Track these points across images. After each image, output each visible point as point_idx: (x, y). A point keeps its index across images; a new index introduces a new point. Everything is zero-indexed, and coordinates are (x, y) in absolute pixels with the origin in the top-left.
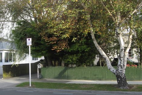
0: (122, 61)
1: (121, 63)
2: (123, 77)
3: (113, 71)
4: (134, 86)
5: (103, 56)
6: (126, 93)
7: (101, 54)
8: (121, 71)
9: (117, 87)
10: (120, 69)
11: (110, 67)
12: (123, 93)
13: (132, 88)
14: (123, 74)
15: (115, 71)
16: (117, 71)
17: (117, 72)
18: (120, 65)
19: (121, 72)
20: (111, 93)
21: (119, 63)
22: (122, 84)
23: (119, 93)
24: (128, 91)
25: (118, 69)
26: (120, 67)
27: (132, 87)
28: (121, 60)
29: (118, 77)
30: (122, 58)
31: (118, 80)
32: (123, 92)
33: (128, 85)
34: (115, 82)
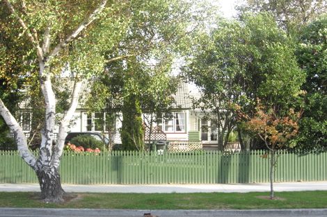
0: (50, 139)
1: (47, 144)
2: (52, 175)
3: (30, 161)
4: (79, 196)
5: (11, 127)
6: (53, 213)
7: (8, 123)
8: (47, 161)
9: (39, 199)
10: (44, 157)
11: (24, 152)
12: (45, 213)
13: (72, 200)
14: (53, 170)
15: (34, 161)
16: (38, 161)
17: (39, 164)
18: (45, 148)
19: (47, 164)
20: (18, 212)
21: (43, 145)
22: (50, 192)
23: (38, 211)
24: (59, 207)
25: (40, 158)
26: (44, 154)
27: (72, 198)
28: (47, 136)
29: (41, 175)
30: (49, 134)
31: (41, 183)
32: (46, 209)
33: (65, 193)
34: (35, 187)
